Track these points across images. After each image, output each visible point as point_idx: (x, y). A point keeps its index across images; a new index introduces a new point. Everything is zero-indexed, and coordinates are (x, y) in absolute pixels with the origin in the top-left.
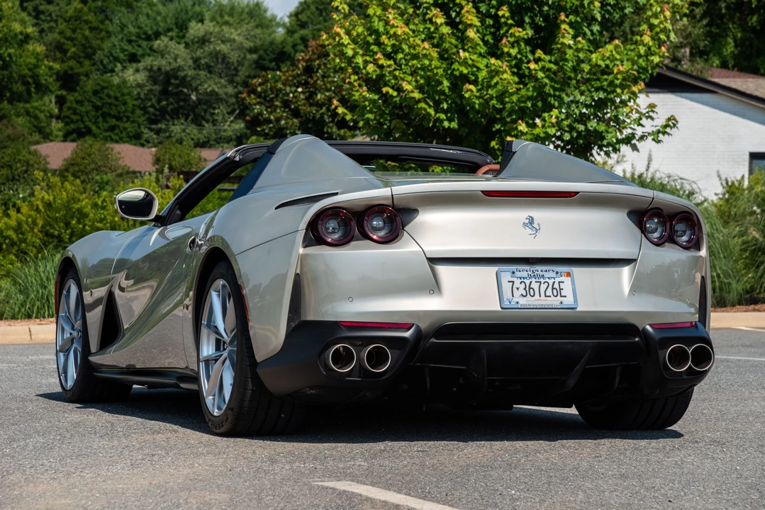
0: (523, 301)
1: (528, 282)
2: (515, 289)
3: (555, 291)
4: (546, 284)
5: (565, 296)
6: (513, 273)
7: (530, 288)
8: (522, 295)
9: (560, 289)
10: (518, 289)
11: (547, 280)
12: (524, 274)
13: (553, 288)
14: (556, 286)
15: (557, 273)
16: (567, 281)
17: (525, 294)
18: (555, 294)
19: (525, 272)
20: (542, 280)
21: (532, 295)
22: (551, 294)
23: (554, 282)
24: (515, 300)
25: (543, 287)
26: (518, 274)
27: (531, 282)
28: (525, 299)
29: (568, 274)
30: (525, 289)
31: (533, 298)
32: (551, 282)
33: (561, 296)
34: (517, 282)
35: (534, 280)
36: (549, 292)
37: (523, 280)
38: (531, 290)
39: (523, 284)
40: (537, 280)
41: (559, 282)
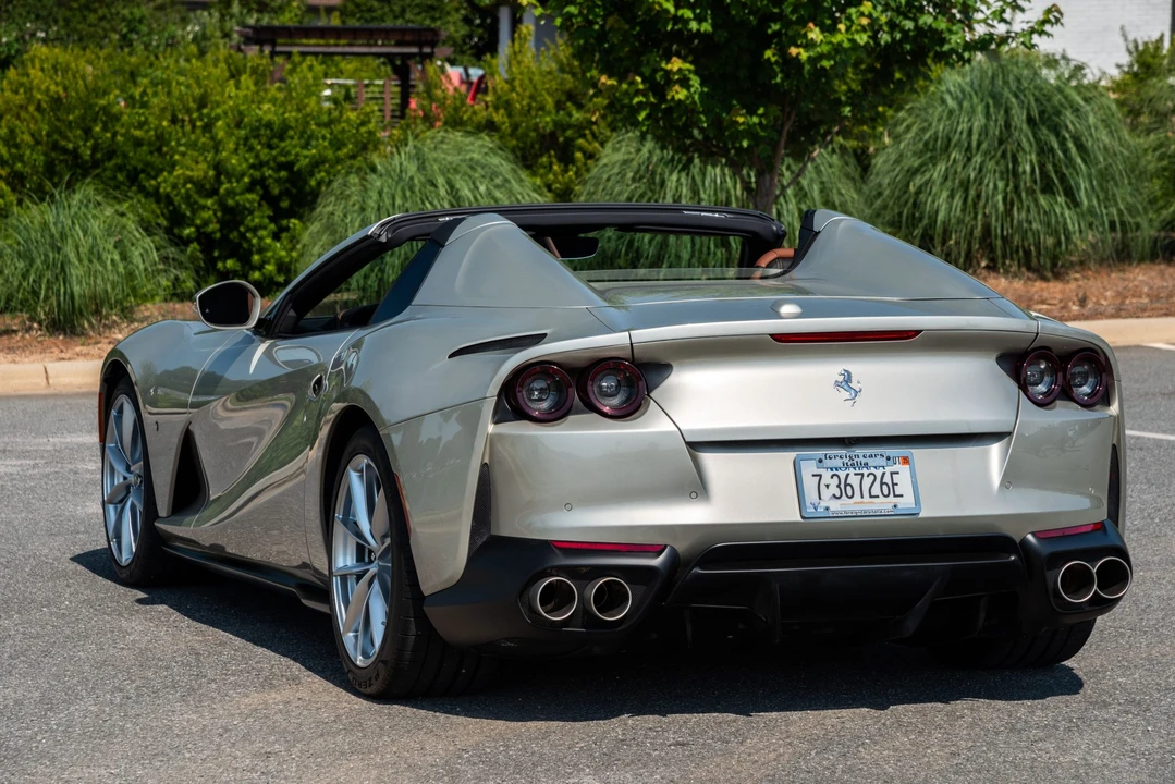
0: (835, 506)
1: (842, 475)
2: (823, 487)
3: (885, 487)
4: (872, 477)
5: (902, 496)
6: (820, 461)
7: (846, 485)
8: (834, 495)
9: (894, 484)
10: (827, 486)
11: (873, 471)
12: (838, 462)
13: (882, 484)
14: (887, 479)
15: (888, 459)
16: (904, 470)
17: (838, 495)
18: (886, 492)
19: (838, 459)
20: (865, 472)
21: (850, 494)
22: (879, 493)
23: (884, 474)
24: (823, 504)
25: (867, 481)
26: (828, 463)
27: (848, 475)
28: (839, 501)
29: (906, 461)
30: (838, 486)
31: (852, 501)
32: (879, 473)
33: (895, 496)
34: (827, 475)
35: (852, 471)
36: (876, 490)
37: (835, 472)
38: (849, 488)
39: (835, 478)
40: (858, 471)
41: (892, 474)
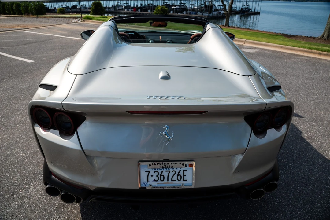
0: (155, 184)
1: (160, 171)
2: (150, 176)
3: (179, 177)
4: (174, 172)
5: (187, 180)
6: (150, 165)
7: (161, 175)
8: (155, 180)
9: (184, 175)
10: (152, 176)
11: (175, 169)
13: (178, 175)
14: (181, 173)
15: (183, 165)
16: (190, 170)
17: (157, 179)
18: (179, 179)
19: (159, 165)
20: (171, 170)
22: (176, 179)
23: (180, 171)
24: (149, 184)
25: (171, 174)
26: (153, 166)
27: (163, 171)
28: (157, 182)
29: (191, 166)
30: (157, 176)
31: (163, 182)
32: (177, 171)
33: (183, 180)
34: (152, 172)
35: (165, 170)
36: (175, 178)
37: (156, 170)
38: (162, 177)
39: (156, 173)
40: (168, 170)
41: (184, 171)
